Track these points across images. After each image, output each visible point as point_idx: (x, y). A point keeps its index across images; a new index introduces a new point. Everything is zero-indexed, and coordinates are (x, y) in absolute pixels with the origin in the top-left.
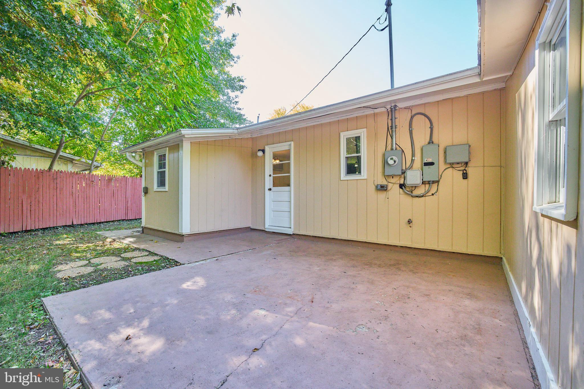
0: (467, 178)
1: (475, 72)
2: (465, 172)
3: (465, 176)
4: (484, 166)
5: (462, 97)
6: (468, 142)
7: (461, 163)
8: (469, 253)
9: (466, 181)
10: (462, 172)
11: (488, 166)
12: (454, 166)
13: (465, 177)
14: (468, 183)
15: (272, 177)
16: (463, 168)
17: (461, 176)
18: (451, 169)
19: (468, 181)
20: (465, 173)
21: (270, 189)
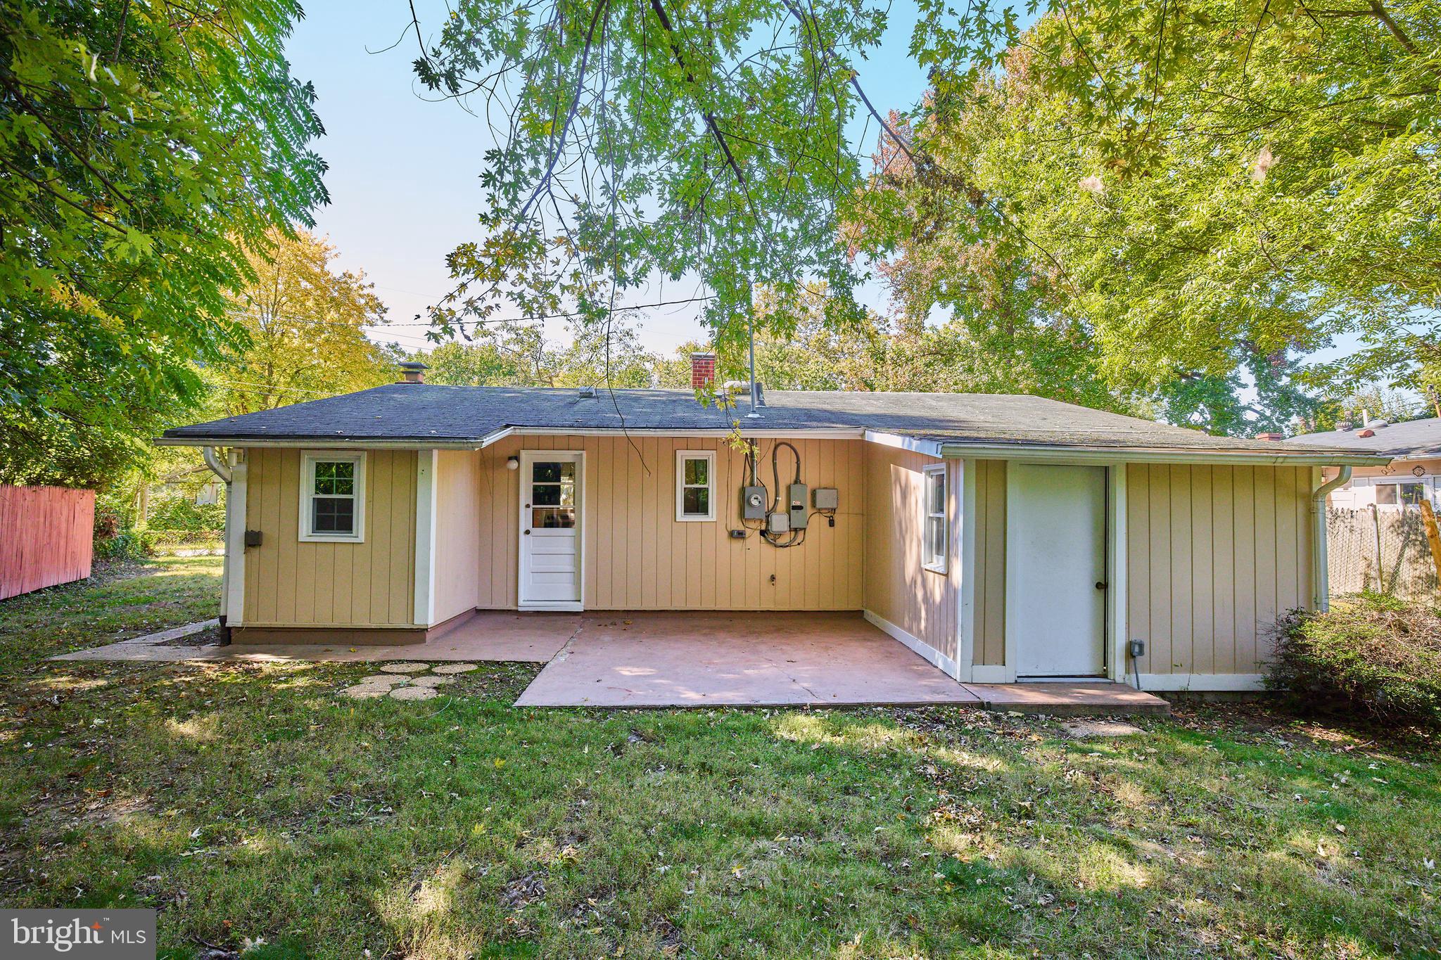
0: (834, 526)
3: (832, 523)
4: (848, 513)
6: (834, 486)
7: (829, 509)
8: (836, 610)
9: (832, 528)
10: (828, 519)
12: (821, 511)
14: (834, 531)
15: (531, 510)
16: (829, 515)
17: (828, 524)
18: (818, 515)
20: (832, 520)
21: (527, 532)
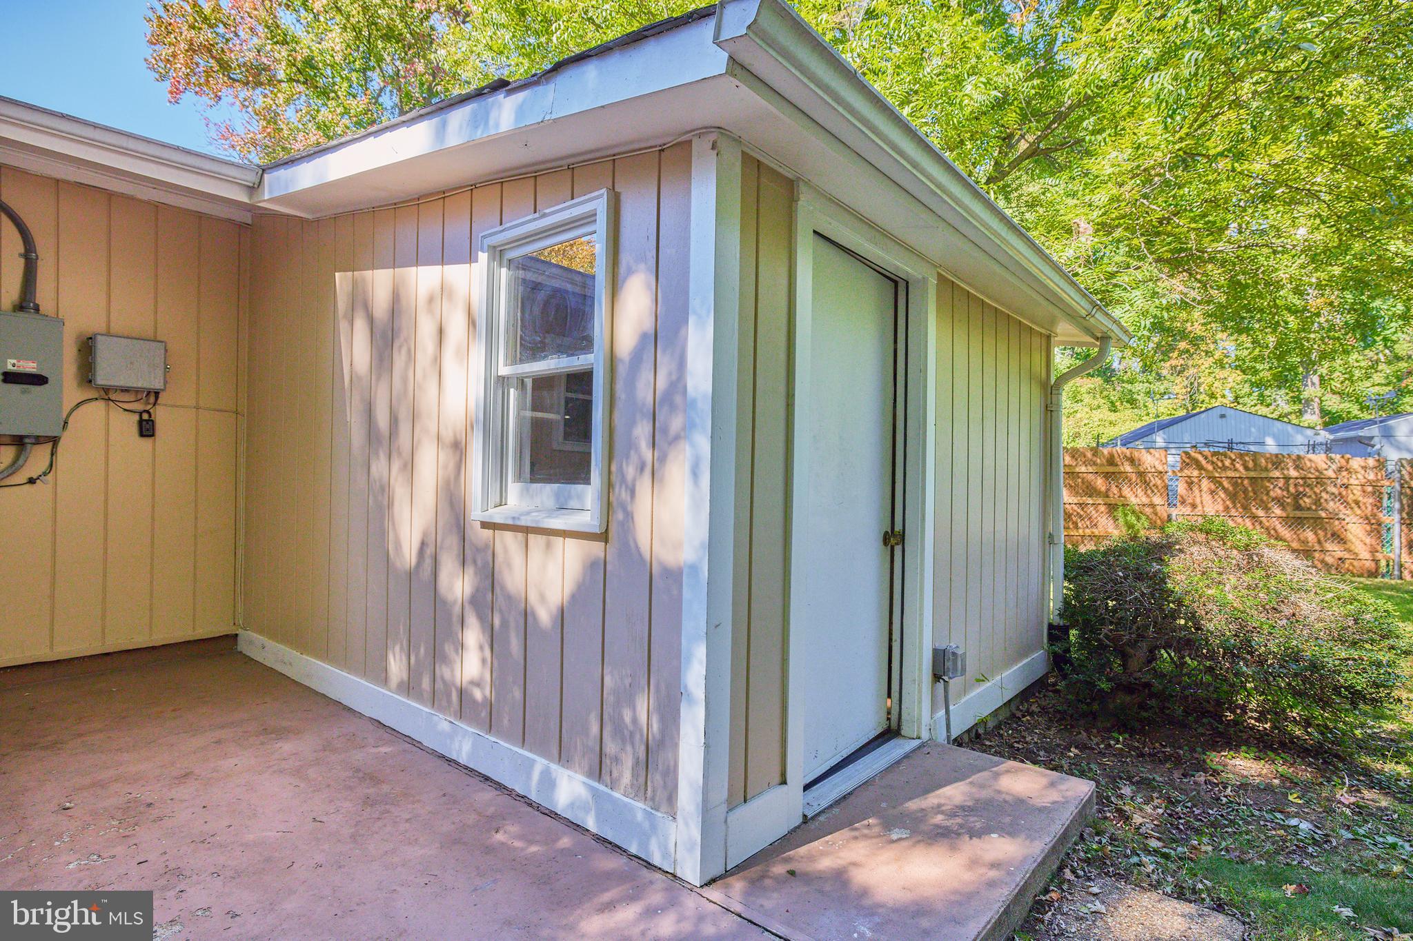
0: (153, 435)
1: (246, 178)
2: (145, 416)
3: (146, 429)
4: (197, 408)
5: (141, 201)
6: (156, 333)
7: (137, 391)
8: (156, 645)
9: (146, 443)
10: (136, 418)
11: (209, 409)
12: (113, 396)
13: (147, 433)
14: (154, 449)
16: (138, 407)
17: (134, 429)
18: (101, 405)
19: (154, 445)
20: (147, 421)
